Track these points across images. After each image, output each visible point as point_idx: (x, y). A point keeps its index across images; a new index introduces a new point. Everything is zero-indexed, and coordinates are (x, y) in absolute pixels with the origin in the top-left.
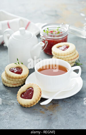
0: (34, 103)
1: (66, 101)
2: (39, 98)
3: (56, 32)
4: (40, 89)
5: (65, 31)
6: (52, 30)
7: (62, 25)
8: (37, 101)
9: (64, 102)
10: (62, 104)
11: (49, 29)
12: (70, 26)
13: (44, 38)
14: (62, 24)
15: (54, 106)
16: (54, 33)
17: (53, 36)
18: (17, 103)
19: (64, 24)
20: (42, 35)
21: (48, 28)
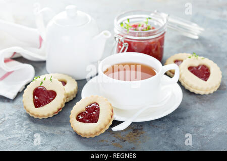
0: (101, 129)
1: (156, 124)
2: (110, 121)
3: (143, 26)
4: (111, 105)
5: (161, 26)
6: (135, 24)
7: (156, 14)
8: (106, 125)
9: (153, 126)
10: (149, 130)
11: (130, 20)
12: (169, 16)
13: (121, 38)
14: (156, 11)
15: (136, 134)
16: (140, 28)
17: (137, 34)
18: (71, 132)
19: (158, 11)
20: (118, 33)
21: (128, 19)
